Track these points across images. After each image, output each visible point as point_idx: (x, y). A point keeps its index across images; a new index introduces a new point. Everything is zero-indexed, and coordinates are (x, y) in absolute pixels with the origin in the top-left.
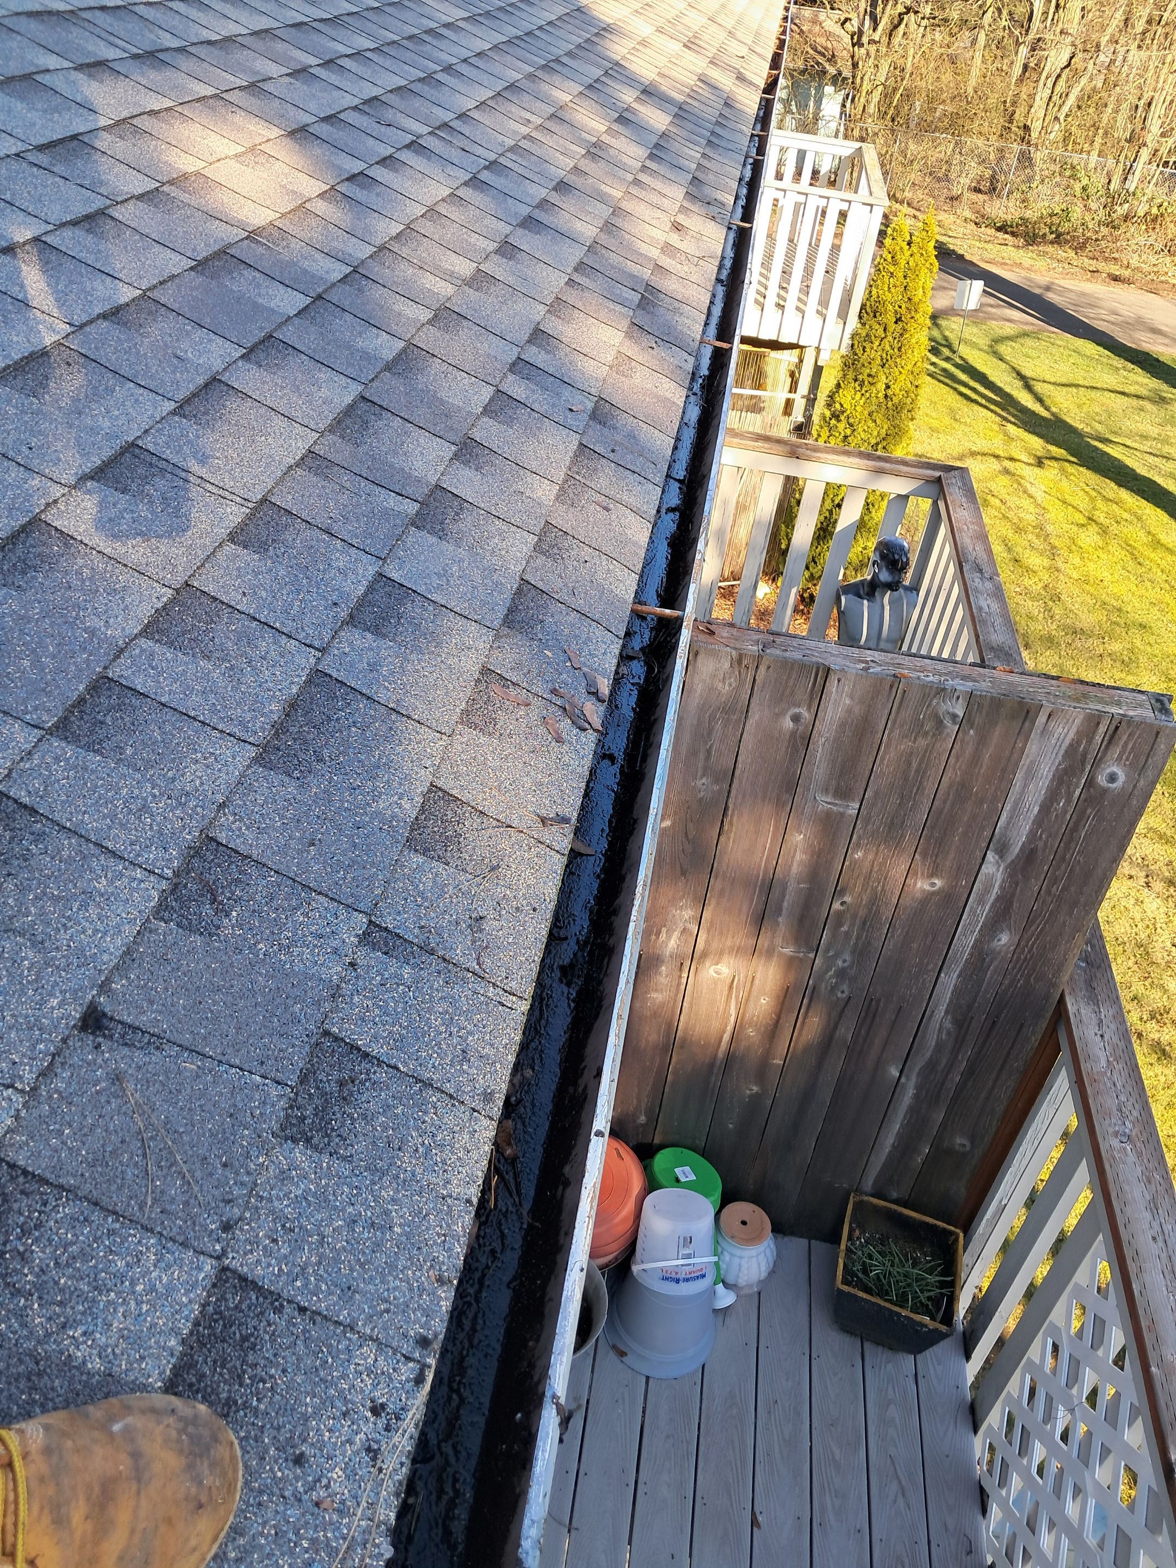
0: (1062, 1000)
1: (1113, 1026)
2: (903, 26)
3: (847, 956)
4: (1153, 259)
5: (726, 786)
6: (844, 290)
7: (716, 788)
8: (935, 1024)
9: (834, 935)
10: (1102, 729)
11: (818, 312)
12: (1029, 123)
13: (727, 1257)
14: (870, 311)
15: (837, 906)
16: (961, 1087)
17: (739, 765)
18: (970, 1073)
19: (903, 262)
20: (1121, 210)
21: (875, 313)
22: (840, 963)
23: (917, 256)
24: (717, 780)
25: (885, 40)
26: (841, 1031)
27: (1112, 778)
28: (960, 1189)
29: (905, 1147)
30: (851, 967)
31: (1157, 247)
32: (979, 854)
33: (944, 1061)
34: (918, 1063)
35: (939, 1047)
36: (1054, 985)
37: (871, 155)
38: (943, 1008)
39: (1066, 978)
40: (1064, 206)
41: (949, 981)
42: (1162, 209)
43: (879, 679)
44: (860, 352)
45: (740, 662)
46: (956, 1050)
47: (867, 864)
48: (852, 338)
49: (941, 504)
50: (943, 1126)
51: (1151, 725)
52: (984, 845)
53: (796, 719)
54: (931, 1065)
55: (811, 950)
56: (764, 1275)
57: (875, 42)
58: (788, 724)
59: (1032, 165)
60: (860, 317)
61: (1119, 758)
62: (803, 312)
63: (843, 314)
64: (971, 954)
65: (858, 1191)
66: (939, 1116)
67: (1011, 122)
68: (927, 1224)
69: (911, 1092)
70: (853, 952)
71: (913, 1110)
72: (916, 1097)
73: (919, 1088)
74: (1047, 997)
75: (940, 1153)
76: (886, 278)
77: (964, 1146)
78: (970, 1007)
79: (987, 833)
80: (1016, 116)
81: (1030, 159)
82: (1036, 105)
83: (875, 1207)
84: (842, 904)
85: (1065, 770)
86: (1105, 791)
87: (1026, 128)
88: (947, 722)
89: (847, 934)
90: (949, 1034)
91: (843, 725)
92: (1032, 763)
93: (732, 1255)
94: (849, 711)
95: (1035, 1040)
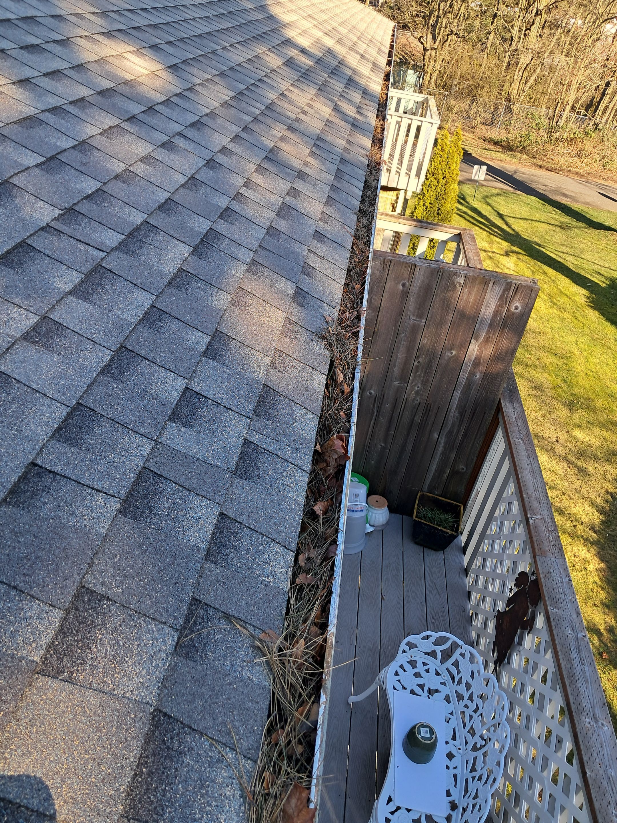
0: (500, 401)
1: (518, 409)
2: (449, 41)
3: (420, 385)
4: (571, 160)
5: (377, 313)
6: (419, 164)
7: (373, 314)
8: (452, 414)
9: (415, 377)
10: (512, 288)
11: (406, 173)
12: (510, 91)
13: (370, 514)
14: (431, 173)
15: (416, 363)
16: (462, 442)
17: (382, 305)
18: (465, 435)
19: (447, 151)
20: (555, 136)
21: (433, 173)
22: (416, 388)
23: (453, 148)
24: (374, 311)
25: (440, 47)
26: (416, 418)
27: (516, 308)
28: (462, 489)
29: (440, 471)
30: (421, 390)
31: (574, 154)
32: (469, 340)
33: (455, 431)
34: (446, 430)
35: (453, 424)
36: (496, 395)
37: (432, 101)
38: (455, 406)
39: (501, 392)
40: (527, 133)
41: (457, 394)
42: (576, 135)
43: (434, 269)
44: (426, 192)
45: (384, 262)
46: (460, 426)
47: (428, 346)
48: (422, 186)
49: (461, 245)
50: (455, 460)
51: (530, 287)
52: (471, 336)
53: (404, 285)
54: (450, 432)
55: (405, 383)
56: (384, 522)
57: (435, 49)
58: (400, 287)
59: (512, 113)
60: (426, 176)
61: (519, 300)
62: (399, 173)
63: (418, 175)
64: (465, 383)
65: (422, 491)
66: (453, 456)
67: (502, 90)
68: (449, 503)
69: (442, 444)
70: (422, 384)
71: (443, 454)
72: (445, 447)
73: (446, 443)
74: (494, 401)
75: (454, 473)
76: (439, 158)
77: (463, 469)
78: (465, 406)
79: (471, 331)
80: (504, 88)
81: (511, 110)
82: (514, 82)
83: (429, 496)
84: (418, 362)
85: (499, 305)
86: (514, 313)
87: (509, 94)
88: (458, 286)
89: (420, 375)
90: (457, 418)
91: (420, 287)
92: (488, 302)
93: (372, 513)
94: (423, 281)
95: (490, 419)
